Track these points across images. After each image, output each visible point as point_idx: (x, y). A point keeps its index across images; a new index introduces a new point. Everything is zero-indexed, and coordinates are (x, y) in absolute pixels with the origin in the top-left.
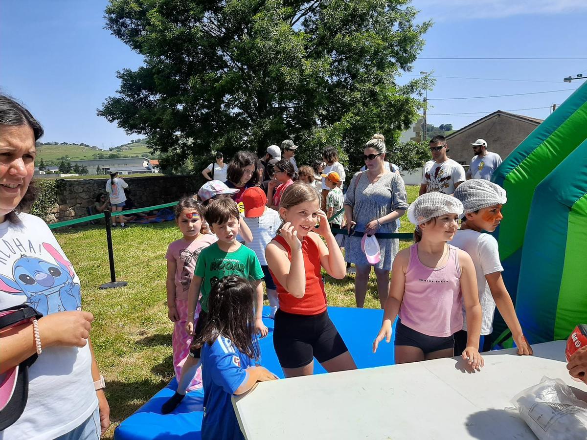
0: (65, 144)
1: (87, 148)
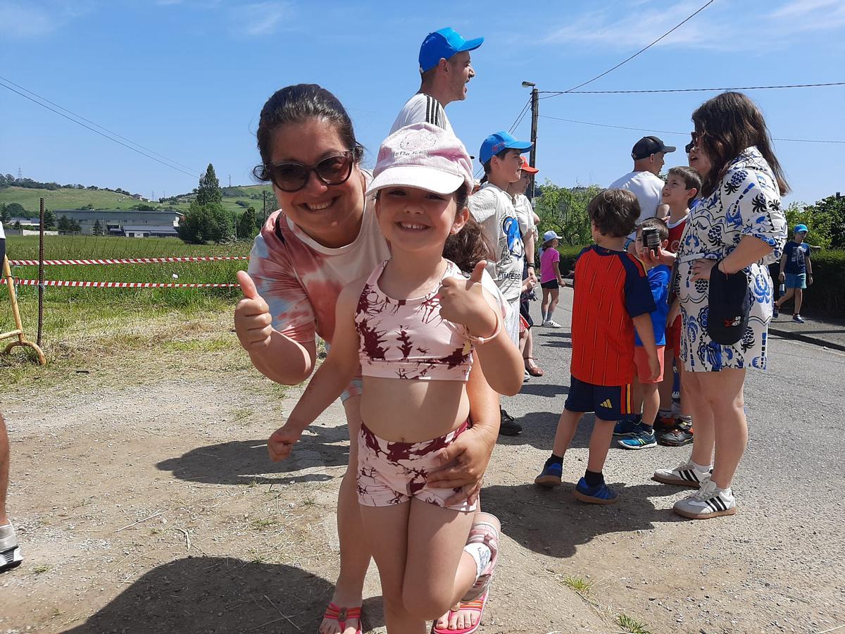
0: (93, 188)
1: (125, 196)
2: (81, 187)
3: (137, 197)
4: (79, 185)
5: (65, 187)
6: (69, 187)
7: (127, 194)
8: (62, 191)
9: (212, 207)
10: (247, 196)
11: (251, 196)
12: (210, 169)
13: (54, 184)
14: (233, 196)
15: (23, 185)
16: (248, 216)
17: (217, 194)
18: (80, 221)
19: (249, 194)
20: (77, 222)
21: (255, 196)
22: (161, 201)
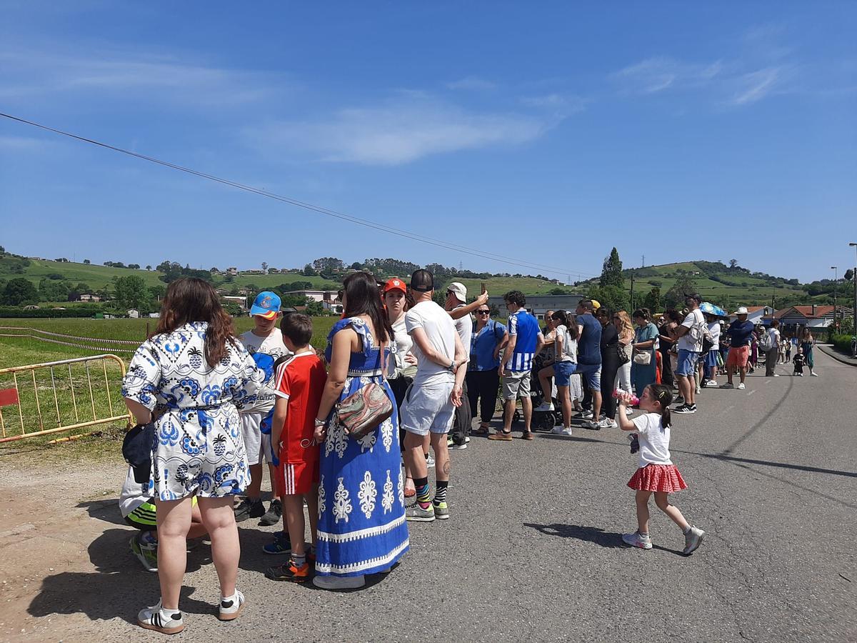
0: (518, 276)
1: (544, 282)
2: (508, 275)
3: (554, 281)
4: (507, 274)
5: (495, 276)
6: (498, 275)
7: (546, 279)
8: (493, 279)
9: (610, 289)
10: (661, 275)
11: (665, 275)
12: (614, 251)
13: (487, 274)
14: (646, 276)
15: (463, 277)
16: (652, 296)
17: (620, 276)
18: (500, 305)
19: (663, 273)
20: (497, 306)
21: (669, 275)
22: (576, 285)
